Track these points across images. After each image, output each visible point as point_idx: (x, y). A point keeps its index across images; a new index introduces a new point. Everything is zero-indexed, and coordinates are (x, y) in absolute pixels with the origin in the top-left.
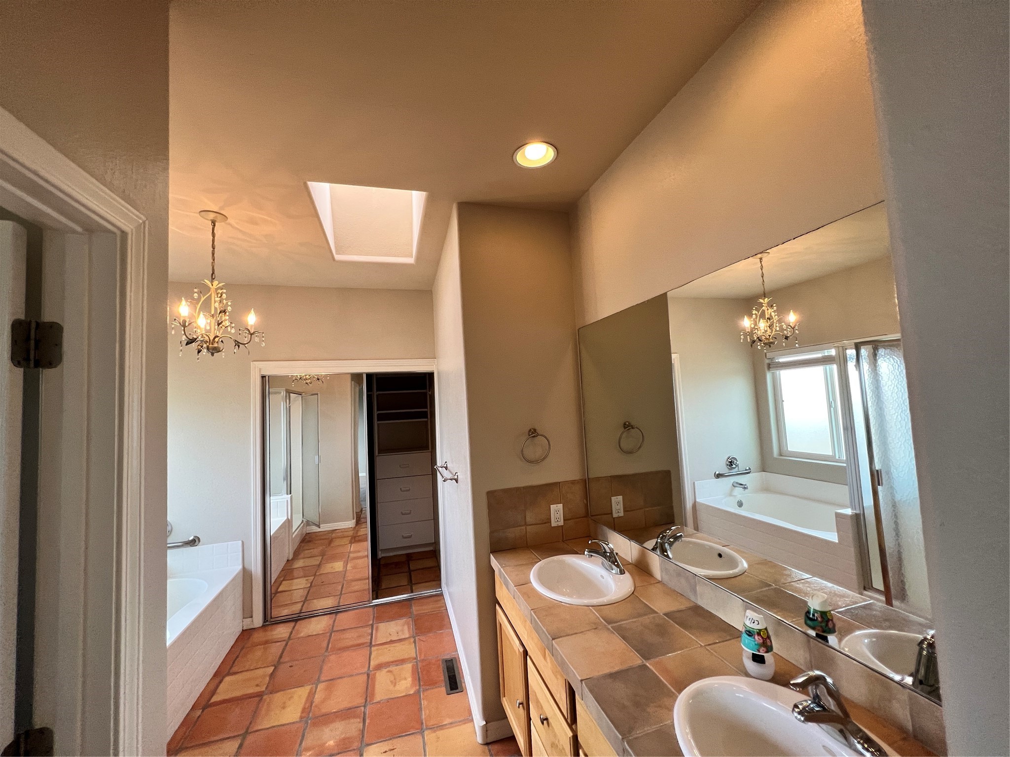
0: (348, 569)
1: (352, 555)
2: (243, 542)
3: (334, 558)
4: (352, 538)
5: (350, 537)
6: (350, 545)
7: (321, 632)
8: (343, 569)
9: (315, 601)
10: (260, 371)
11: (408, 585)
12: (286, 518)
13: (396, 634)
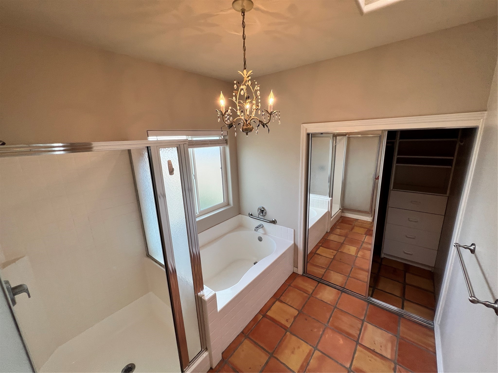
0: (358, 255)
1: (364, 245)
2: (294, 230)
3: (352, 242)
4: (367, 230)
5: (367, 229)
6: (365, 235)
7: (329, 303)
8: (355, 254)
9: (332, 272)
10: (306, 131)
11: (401, 298)
12: (327, 210)
13: (380, 347)
